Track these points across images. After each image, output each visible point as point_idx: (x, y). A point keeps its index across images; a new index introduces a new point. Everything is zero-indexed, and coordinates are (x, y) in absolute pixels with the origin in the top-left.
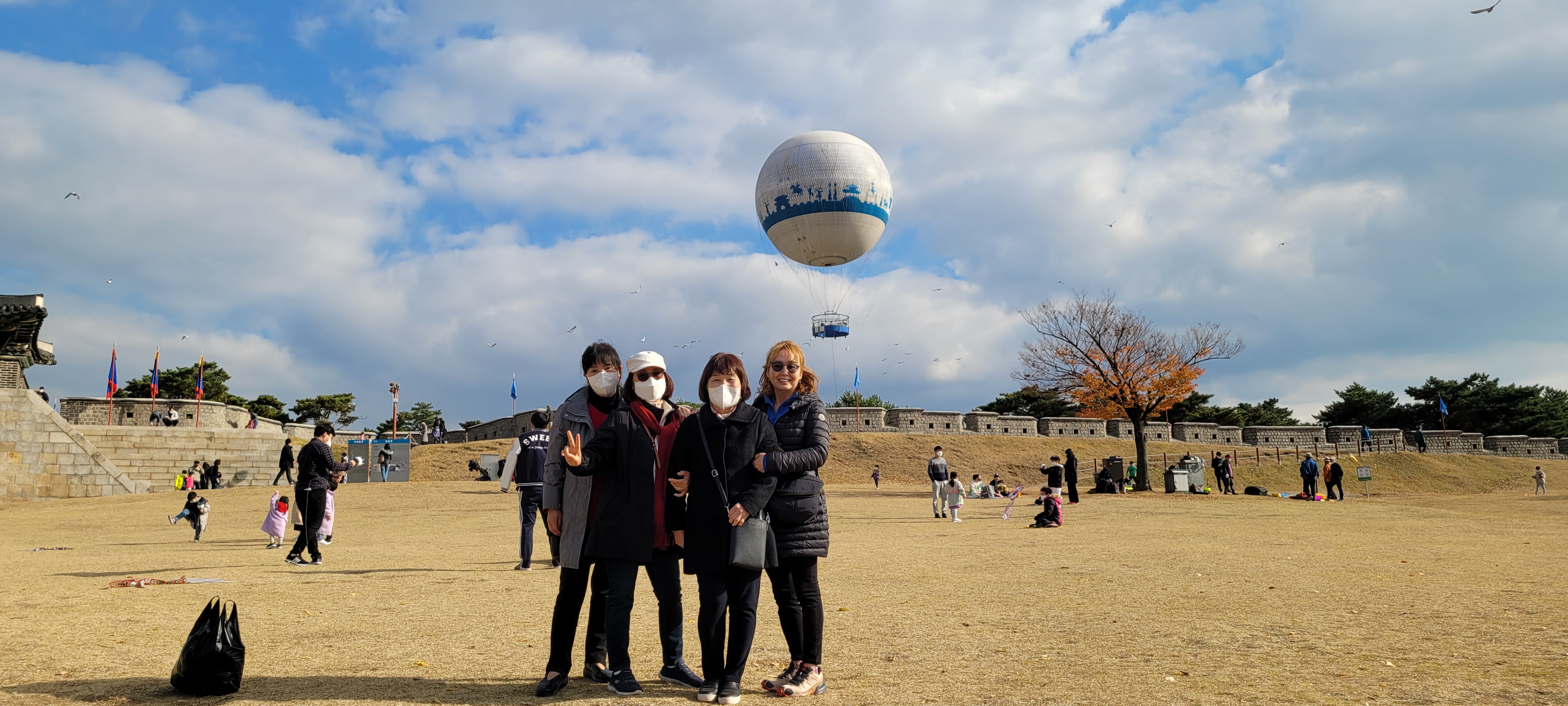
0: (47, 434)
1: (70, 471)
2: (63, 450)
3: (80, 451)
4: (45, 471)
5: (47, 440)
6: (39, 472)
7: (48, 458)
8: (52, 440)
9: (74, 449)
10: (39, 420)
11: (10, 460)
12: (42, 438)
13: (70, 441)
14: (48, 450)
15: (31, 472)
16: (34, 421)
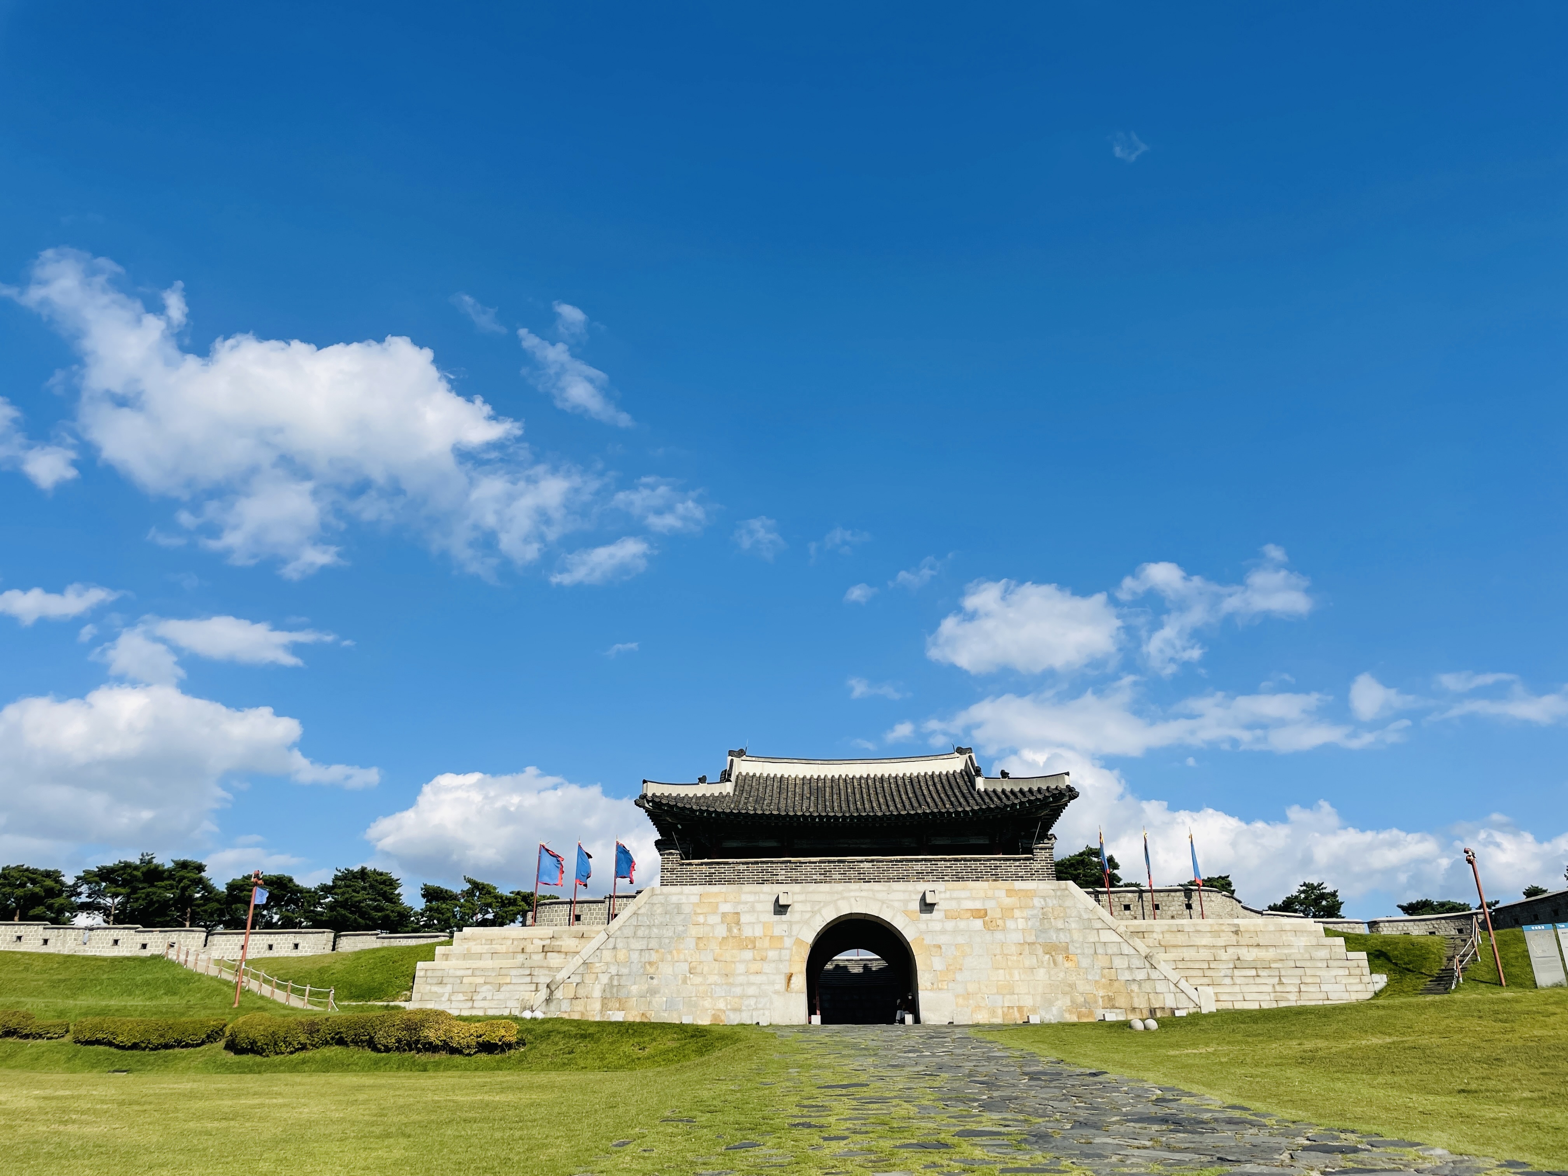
0: (1096, 931)
1: (1127, 976)
2: (1115, 950)
3: (1133, 952)
4: (1103, 976)
5: (1097, 939)
6: (1097, 978)
7: (1102, 961)
8: (1102, 940)
9: (1126, 949)
10: (1085, 916)
11: (1068, 964)
12: (1092, 937)
13: (1120, 940)
14: (1100, 951)
15: (1090, 977)
16: (1080, 917)
